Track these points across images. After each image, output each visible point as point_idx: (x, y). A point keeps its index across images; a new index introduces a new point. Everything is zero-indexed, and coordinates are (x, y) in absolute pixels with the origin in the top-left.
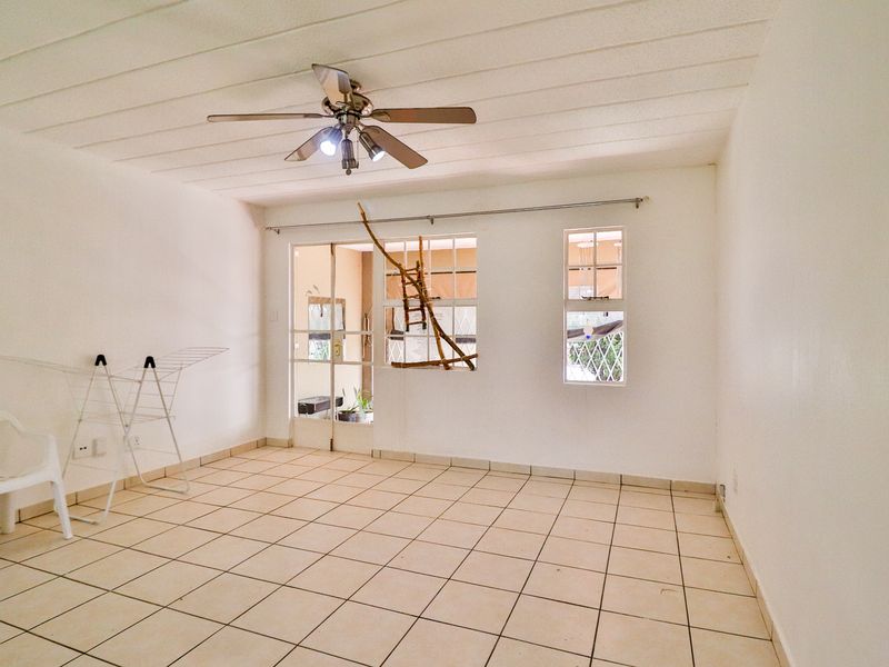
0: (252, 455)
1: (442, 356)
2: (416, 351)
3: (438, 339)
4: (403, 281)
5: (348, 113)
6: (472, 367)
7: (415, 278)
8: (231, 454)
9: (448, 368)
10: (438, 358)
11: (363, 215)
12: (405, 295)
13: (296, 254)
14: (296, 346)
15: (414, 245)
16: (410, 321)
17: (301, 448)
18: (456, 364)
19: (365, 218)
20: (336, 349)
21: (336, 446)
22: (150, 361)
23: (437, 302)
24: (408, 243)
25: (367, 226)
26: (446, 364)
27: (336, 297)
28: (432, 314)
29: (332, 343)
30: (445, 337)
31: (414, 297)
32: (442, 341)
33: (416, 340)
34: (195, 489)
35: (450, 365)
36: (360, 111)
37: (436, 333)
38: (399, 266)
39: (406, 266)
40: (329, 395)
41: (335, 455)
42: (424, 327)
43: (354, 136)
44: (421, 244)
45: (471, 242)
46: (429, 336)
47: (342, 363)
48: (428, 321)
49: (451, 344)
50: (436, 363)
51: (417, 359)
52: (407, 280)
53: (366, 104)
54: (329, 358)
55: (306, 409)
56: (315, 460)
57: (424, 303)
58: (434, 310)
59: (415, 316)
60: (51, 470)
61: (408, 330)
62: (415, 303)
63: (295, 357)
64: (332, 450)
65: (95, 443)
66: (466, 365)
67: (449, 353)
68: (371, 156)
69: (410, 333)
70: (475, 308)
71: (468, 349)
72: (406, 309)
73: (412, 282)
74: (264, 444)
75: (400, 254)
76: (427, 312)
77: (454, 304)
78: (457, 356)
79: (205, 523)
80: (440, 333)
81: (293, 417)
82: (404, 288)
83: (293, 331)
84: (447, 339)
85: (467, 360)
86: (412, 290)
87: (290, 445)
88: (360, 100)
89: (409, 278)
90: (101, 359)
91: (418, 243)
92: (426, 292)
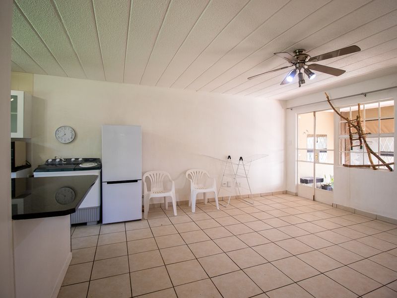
0: (280, 196)
1: (371, 162)
2: (357, 160)
3: (369, 155)
4: (349, 126)
5: (299, 63)
6: (391, 170)
7: (356, 124)
8: (272, 194)
9: (375, 169)
10: (369, 164)
11: (328, 97)
12: (350, 132)
13: (299, 117)
14: (299, 155)
15: (355, 108)
16: (353, 145)
17: (300, 197)
18: (380, 167)
19: (328, 99)
20: (316, 157)
21: (316, 199)
22: (241, 158)
23: (369, 135)
24: (352, 108)
25: (330, 102)
26: (374, 167)
27: (316, 134)
28: (365, 142)
29: (315, 154)
30: (372, 153)
31: (355, 133)
32: (372, 155)
33: (356, 154)
34: (256, 203)
35: (377, 167)
36: (304, 61)
37: (368, 151)
38: (347, 119)
39: (351, 118)
40: (313, 176)
41: (315, 203)
42: (361, 148)
43: (302, 71)
44: (359, 107)
45: (391, 103)
46: (364, 152)
47: (319, 163)
48: (363, 145)
49: (377, 157)
50: (369, 166)
51: (357, 163)
52: (351, 126)
53: (306, 57)
54: (313, 160)
55: (304, 181)
56: (305, 202)
57: (361, 136)
58: (367, 140)
59: (356, 143)
60: (214, 189)
61: (352, 149)
62: (356, 136)
63: (299, 160)
64: (314, 200)
65: (228, 183)
66: (387, 168)
67: (375, 161)
68: (309, 77)
69: (353, 151)
70: (393, 138)
71: (388, 160)
72: (351, 139)
73: (354, 126)
74: (286, 193)
75: (347, 113)
76: (363, 141)
77: (379, 136)
78: (381, 163)
79: (256, 215)
80: (370, 151)
81: (298, 184)
82: (350, 129)
83: (298, 149)
84: (375, 154)
85: (388, 165)
86: (353, 130)
87: (296, 195)
88: (304, 56)
89: (352, 124)
90: (229, 157)
91: (357, 107)
92: (362, 131)
